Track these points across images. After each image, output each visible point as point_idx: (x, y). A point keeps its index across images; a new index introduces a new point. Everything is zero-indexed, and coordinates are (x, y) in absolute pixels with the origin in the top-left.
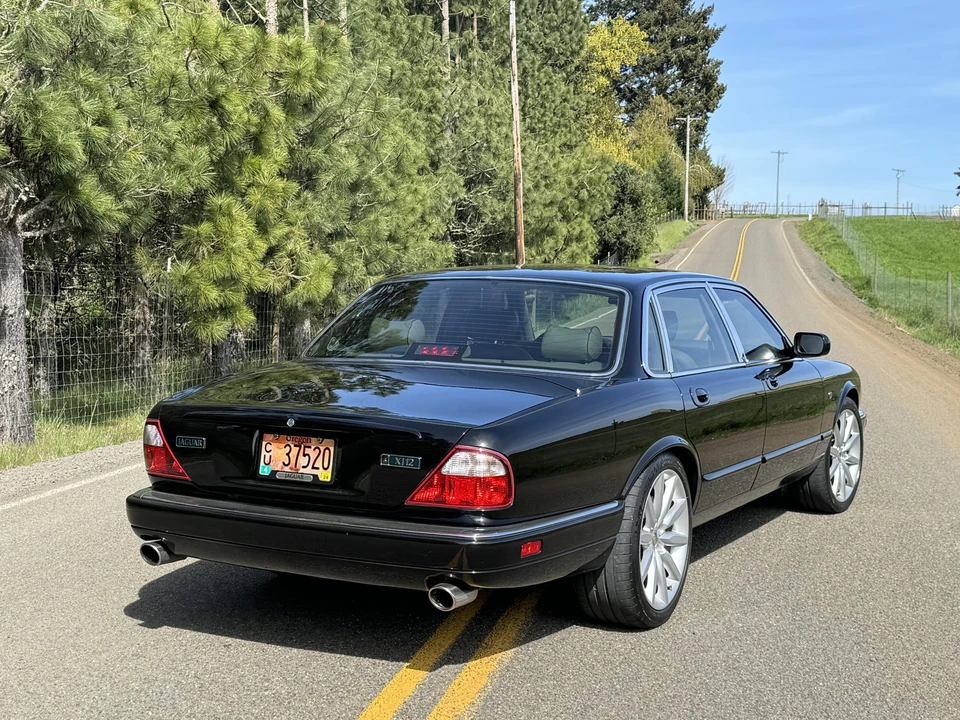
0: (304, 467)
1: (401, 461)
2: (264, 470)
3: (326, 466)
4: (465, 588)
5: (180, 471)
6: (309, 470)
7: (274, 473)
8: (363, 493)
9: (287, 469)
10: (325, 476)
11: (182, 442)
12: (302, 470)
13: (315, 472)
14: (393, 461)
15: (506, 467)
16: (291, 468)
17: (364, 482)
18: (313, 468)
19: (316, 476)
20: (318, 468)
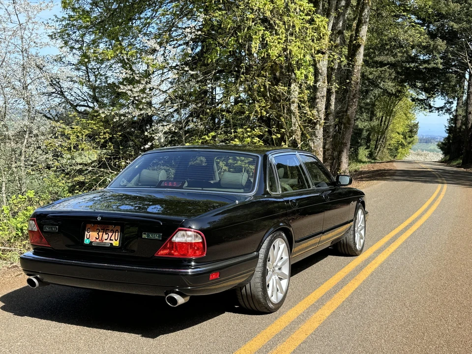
0: (106, 240)
1: (152, 236)
2: (87, 241)
3: (116, 239)
5: (44, 244)
6: (108, 241)
7: (91, 242)
8: (134, 251)
9: (98, 241)
10: (116, 243)
11: (47, 229)
12: (105, 241)
13: (111, 242)
14: (148, 236)
15: (202, 238)
16: (100, 240)
17: (134, 246)
18: (110, 240)
19: (111, 244)
20: (112, 240)
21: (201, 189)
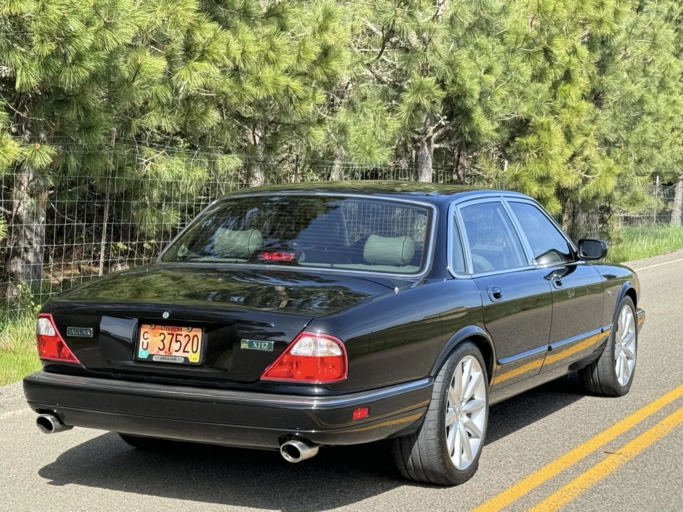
0: (176, 351)
1: (257, 345)
2: (143, 354)
3: (195, 350)
4: (310, 444)
5: (70, 356)
6: (180, 353)
7: (150, 356)
8: (226, 370)
9: (162, 353)
10: (195, 358)
11: (73, 332)
12: (175, 354)
13: (186, 355)
14: (251, 345)
15: (342, 349)
16: (165, 352)
17: (228, 362)
18: (184, 351)
19: (186, 359)
20: (188, 352)
21: (329, 265)
